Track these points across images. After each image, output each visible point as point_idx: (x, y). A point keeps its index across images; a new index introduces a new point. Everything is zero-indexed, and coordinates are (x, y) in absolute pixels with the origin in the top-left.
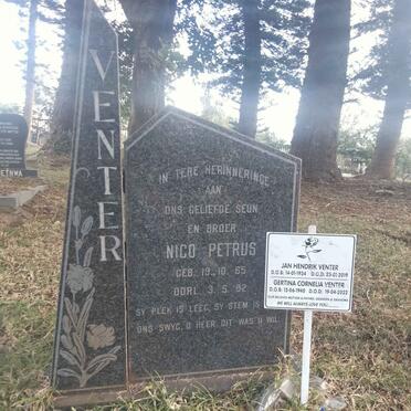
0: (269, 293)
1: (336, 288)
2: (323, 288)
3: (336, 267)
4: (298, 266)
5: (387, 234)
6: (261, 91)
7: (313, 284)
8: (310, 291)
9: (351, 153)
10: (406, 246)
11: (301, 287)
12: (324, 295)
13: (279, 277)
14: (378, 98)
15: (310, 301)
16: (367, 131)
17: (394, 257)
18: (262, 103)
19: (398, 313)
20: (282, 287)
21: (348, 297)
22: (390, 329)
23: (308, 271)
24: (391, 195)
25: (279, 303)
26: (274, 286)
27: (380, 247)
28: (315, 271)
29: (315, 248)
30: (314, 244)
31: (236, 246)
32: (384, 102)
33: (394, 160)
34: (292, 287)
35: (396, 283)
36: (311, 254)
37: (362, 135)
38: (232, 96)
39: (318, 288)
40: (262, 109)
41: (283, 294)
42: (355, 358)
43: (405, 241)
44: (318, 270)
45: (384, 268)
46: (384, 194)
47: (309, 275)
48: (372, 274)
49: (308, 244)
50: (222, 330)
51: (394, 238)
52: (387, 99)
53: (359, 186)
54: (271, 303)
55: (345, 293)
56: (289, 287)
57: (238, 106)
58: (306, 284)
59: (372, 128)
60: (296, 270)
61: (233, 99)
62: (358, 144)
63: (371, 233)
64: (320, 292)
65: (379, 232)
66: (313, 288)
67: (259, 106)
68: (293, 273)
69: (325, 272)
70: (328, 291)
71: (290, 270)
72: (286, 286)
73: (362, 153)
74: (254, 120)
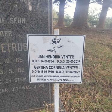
0: (32, 74)
1: (73, 70)
2: (65, 70)
3: (72, 57)
4: (48, 57)
5: (102, 44)
6: (65, 2)
7: (58, 68)
8: (57, 72)
9: (92, 22)
10: (108, 47)
11: (51, 70)
12: (65, 74)
13: (37, 64)
14: (100, 4)
15: (57, 78)
16: (97, 15)
17: (104, 51)
18: (66, 6)
19: (106, 72)
20: (40, 70)
21: (80, 75)
22: (103, 79)
23: (55, 60)
24: (103, 32)
25: (38, 80)
26: (34, 70)
27: (100, 48)
28: (59, 59)
29: (59, 44)
30: (58, 42)
31: (14, 46)
32: (102, 5)
33: (104, 23)
34: (46, 70)
35: (105, 61)
36: (56, 49)
37: (95, 17)
38: (57, 4)
39: (61, 70)
40: (66, 8)
41: (40, 74)
42: (88, 95)
43: (108, 46)
44: (61, 59)
45: (101, 55)
46: (101, 32)
47: (55, 62)
48: (97, 57)
49: (54, 42)
50: (13, 93)
51: (104, 45)
52: (103, 4)
53: (94, 30)
54: (33, 80)
55: (78, 72)
56: (44, 70)
57: (59, 7)
58: (54, 67)
59: (98, 14)
60: (47, 59)
61: (57, 5)
62: (94, 19)
63: (97, 44)
64: (63, 72)
65: (99, 43)
66: (58, 70)
67: (65, 7)
68: (46, 61)
69: (66, 60)
70: (67, 72)
71: (44, 59)
72: (42, 70)
73: (95, 22)
74: (64, 11)
